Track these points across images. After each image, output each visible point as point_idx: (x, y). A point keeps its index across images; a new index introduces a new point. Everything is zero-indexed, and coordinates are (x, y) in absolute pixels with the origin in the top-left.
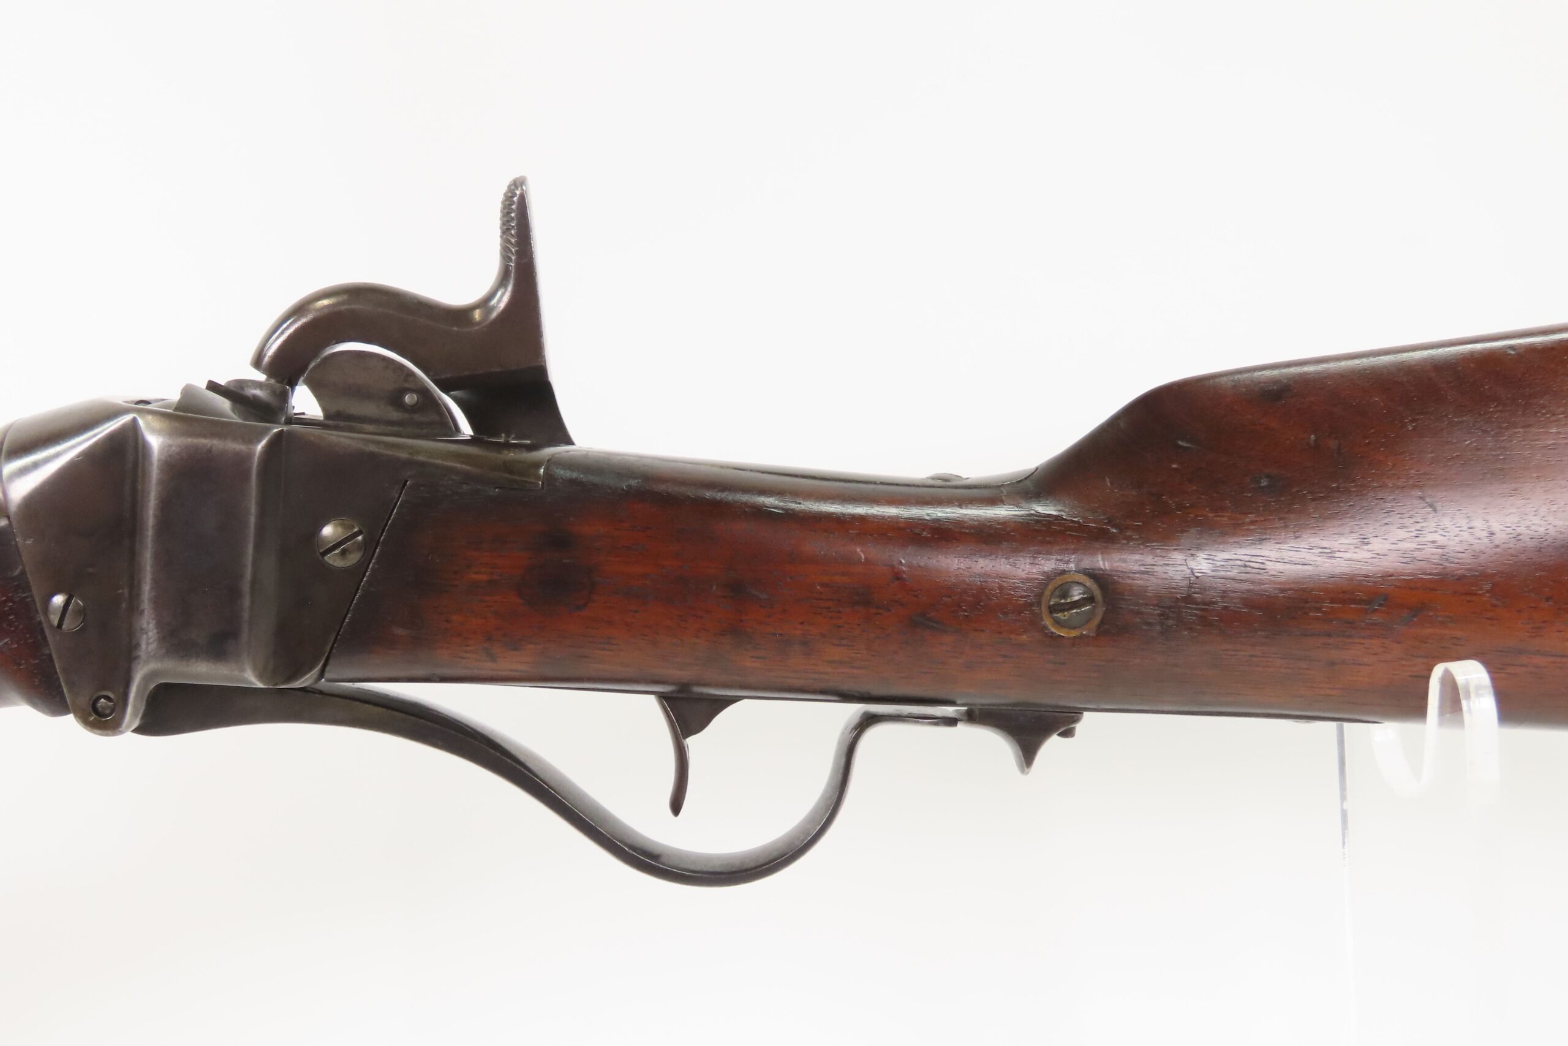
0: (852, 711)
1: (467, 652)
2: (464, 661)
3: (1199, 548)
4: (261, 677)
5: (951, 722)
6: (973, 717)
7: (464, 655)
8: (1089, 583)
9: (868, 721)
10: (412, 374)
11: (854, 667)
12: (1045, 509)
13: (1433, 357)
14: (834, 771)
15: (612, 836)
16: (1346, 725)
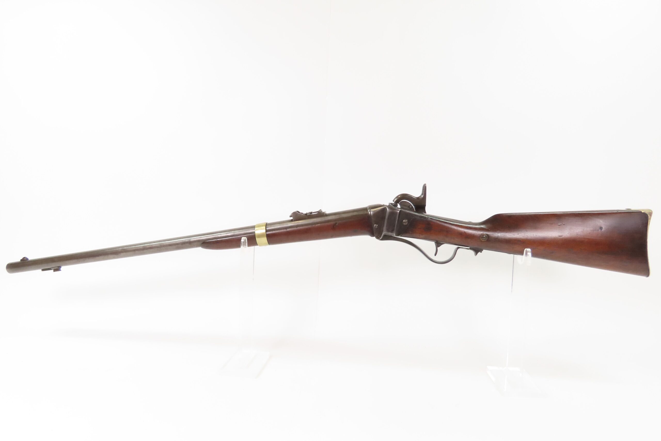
0: (457, 246)
2: (416, 236)
3: (499, 233)
5: (468, 249)
6: (470, 249)
8: (486, 235)
9: (458, 248)
11: (458, 242)
12: (482, 226)
13: (529, 214)
14: (454, 253)
15: (428, 257)
16: (515, 255)
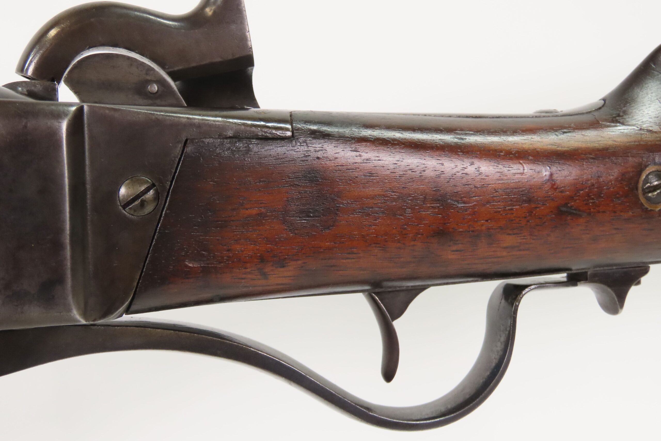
1: (245, 273)
2: (243, 281)
4: (85, 315)
7: (244, 276)
10: (150, 69)
11: (520, 250)
15: (355, 404)
